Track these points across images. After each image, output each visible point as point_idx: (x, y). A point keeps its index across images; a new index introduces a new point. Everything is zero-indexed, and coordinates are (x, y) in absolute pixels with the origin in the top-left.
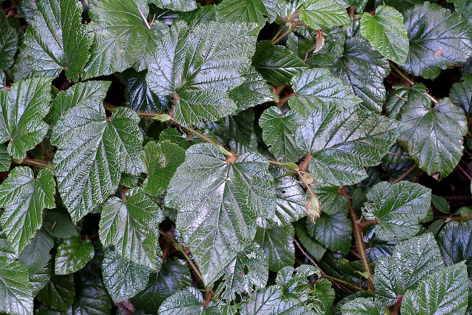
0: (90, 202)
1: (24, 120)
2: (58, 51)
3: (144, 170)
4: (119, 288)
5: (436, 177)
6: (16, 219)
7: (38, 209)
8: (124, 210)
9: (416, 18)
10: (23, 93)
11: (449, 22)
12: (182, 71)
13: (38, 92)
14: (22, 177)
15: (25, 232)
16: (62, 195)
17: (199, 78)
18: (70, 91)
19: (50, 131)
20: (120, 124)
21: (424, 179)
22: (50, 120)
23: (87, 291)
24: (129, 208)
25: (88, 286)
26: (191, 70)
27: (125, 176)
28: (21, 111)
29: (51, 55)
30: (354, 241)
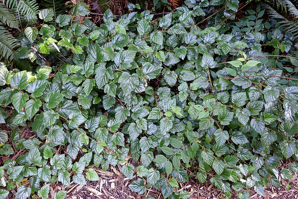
0: (102, 85)
1: (89, 70)
2: (95, 57)
3: (114, 78)
4: (106, 107)
5: (171, 86)
6: (86, 89)
7: (91, 86)
8: (109, 87)
9: (167, 55)
10: (88, 64)
11: (174, 55)
12: (121, 59)
13: (92, 64)
14: (88, 81)
15: (89, 91)
16: (97, 84)
17: (125, 60)
18: (98, 64)
19: (94, 72)
20: (109, 70)
21: (169, 87)
22: (94, 69)
23: (98, 112)
24: (110, 86)
25: (98, 111)
26: (123, 59)
27: (109, 80)
28: (88, 68)
29: (94, 58)
30: (155, 101)
